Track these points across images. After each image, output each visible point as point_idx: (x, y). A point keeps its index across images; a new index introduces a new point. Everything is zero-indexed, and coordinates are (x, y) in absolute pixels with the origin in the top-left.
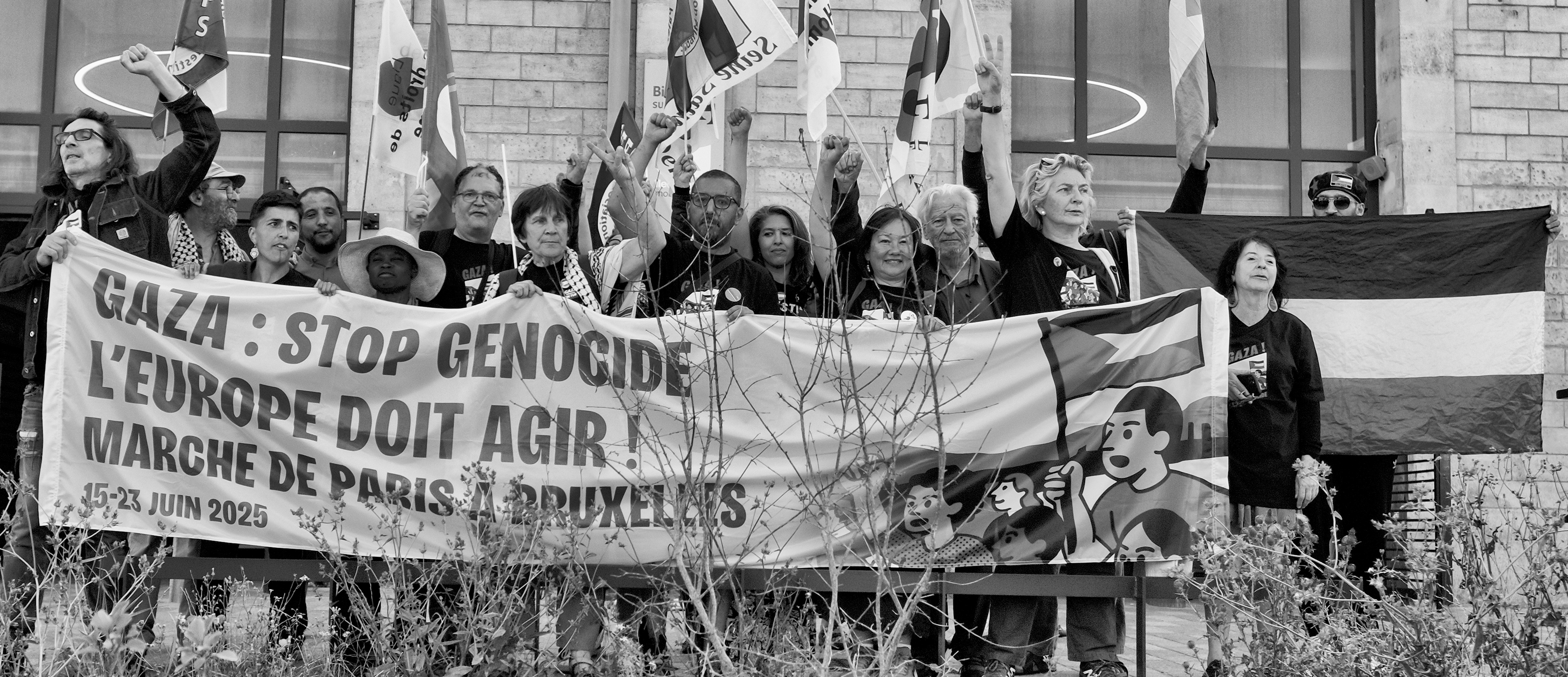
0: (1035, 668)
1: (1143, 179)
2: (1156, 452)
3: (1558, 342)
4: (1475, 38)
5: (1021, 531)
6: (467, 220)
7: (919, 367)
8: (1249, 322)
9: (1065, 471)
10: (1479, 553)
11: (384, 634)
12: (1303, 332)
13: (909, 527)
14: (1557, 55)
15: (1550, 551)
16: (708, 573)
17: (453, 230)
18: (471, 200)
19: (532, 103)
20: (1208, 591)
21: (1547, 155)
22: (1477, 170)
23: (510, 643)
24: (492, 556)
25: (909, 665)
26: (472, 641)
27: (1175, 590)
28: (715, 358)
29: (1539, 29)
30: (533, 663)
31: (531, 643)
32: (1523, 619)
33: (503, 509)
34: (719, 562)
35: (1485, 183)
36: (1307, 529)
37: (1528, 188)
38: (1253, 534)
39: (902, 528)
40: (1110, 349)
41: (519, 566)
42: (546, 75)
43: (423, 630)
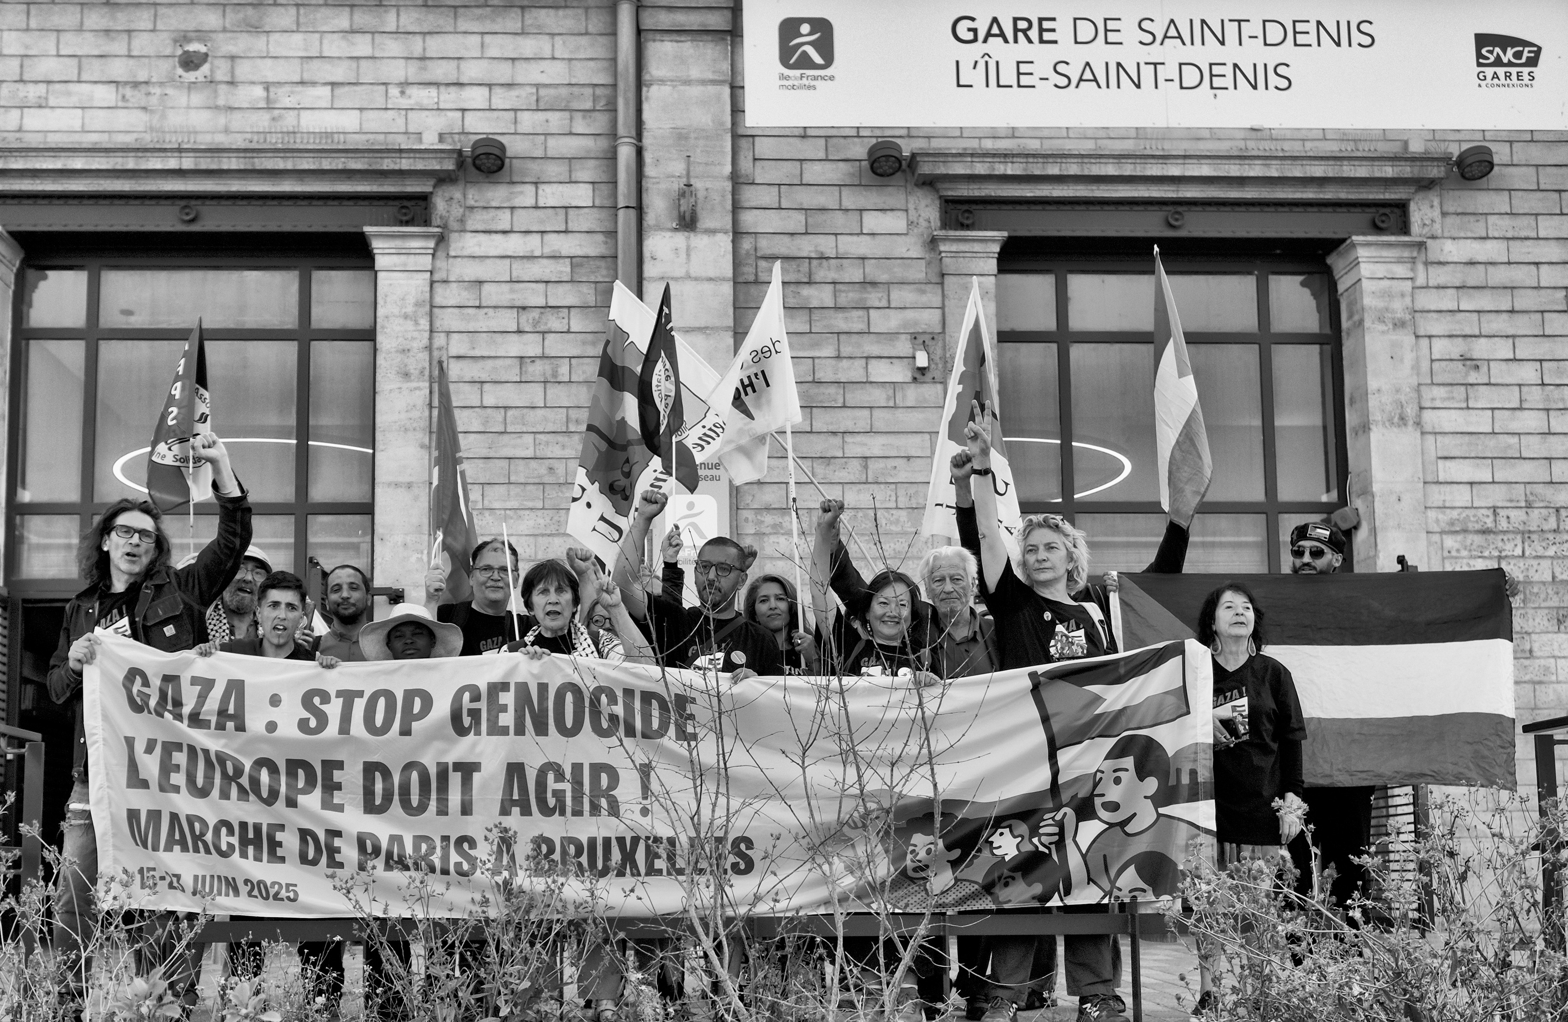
0: (1037, 1004)
1: (1127, 535)
2: (1146, 797)
3: (1527, 678)
4: (1439, 392)
5: (1018, 875)
6: (484, 593)
7: (913, 721)
8: (1231, 667)
9: (1058, 817)
10: (1453, 883)
11: (415, 989)
12: (1282, 676)
13: (911, 873)
14: (1517, 405)
15: (1520, 878)
16: (720, 922)
17: (470, 603)
18: (488, 574)
19: (546, 480)
20: (1196, 926)
21: (1511, 501)
22: (1444, 517)
23: (535, 994)
24: (515, 912)
25: (916, 1004)
26: (499, 993)
27: (1165, 925)
28: (720, 718)
29: (1500, 381)
30: (558, 1013)
31: (556, 994)
32: (1497, 945)
33: (525, 867)
34: (730, 912)
35: (1453, 529)
36: (1290, 864)
37: (1494, 533)
38: (1238, 870)
39: (904, 873)
40: (1098, 699)
41: (542, 920)
42: (558, 452)
43: (452, 984)
